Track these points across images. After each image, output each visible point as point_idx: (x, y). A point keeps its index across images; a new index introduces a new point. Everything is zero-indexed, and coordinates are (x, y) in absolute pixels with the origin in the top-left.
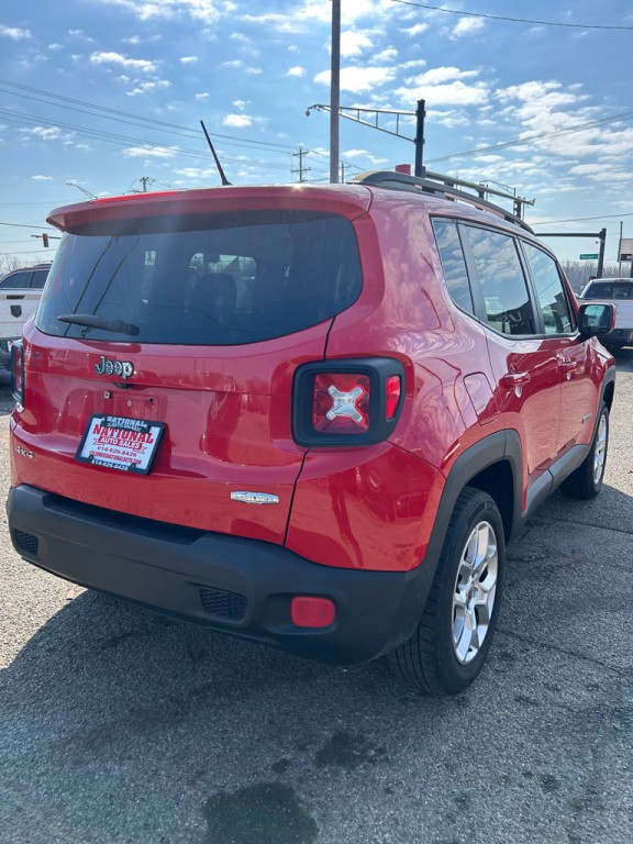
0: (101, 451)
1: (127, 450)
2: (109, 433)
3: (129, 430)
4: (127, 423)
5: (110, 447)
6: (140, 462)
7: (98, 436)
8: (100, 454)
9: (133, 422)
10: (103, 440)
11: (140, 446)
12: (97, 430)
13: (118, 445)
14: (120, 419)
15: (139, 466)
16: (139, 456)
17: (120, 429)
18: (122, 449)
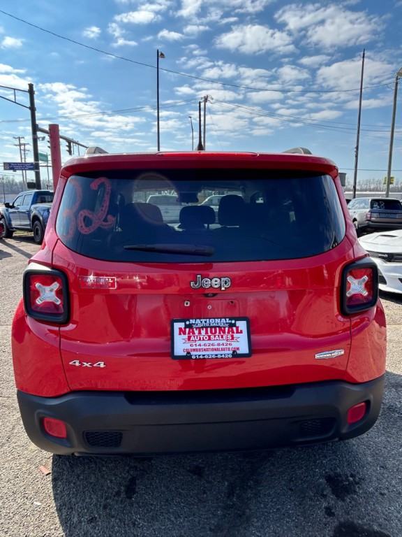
0: (194, 347)
1: (221, 342)
2: (196, 332)
3: (215, 327)
4: (212, 322)
5: (202, 343)
6: (238, 349)
7: (186, 336)
8: (194, 350)
9: (218, 321)
10: (192, 338)
11: (233, 338)
12: (181, 331)
13: (209, 339)
14: (203, 320)
15: (238, 352)
16: (235, 345)
17: (207, 328)
18: (216, 342)
